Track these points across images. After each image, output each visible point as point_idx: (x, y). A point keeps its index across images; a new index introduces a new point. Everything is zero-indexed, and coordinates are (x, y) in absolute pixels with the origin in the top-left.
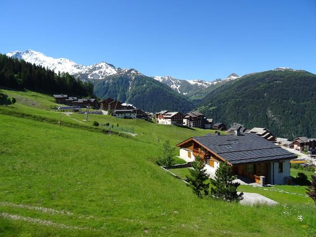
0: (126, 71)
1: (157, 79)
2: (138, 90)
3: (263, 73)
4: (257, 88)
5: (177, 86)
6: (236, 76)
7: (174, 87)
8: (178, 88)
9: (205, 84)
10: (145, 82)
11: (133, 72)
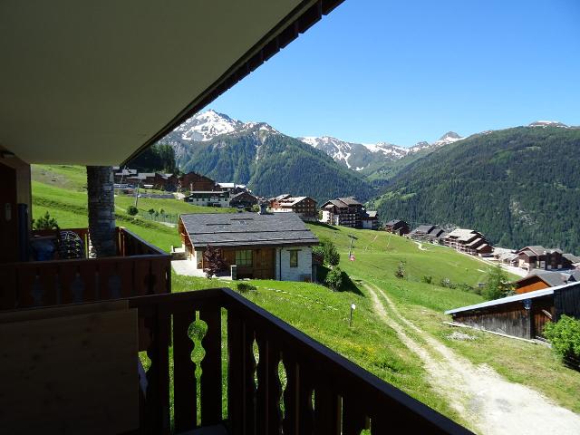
0: (251, 126)
1: (307, 142)
2: (272, 161)
3: (506, 131)
4: (494, 160)
5: (346, 155)
6: (457, 136)
7: (338, 156)
8: (346, 158)
9: (398, 151)
10: (285, 149)
11: (263, 128)
